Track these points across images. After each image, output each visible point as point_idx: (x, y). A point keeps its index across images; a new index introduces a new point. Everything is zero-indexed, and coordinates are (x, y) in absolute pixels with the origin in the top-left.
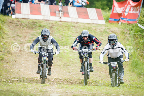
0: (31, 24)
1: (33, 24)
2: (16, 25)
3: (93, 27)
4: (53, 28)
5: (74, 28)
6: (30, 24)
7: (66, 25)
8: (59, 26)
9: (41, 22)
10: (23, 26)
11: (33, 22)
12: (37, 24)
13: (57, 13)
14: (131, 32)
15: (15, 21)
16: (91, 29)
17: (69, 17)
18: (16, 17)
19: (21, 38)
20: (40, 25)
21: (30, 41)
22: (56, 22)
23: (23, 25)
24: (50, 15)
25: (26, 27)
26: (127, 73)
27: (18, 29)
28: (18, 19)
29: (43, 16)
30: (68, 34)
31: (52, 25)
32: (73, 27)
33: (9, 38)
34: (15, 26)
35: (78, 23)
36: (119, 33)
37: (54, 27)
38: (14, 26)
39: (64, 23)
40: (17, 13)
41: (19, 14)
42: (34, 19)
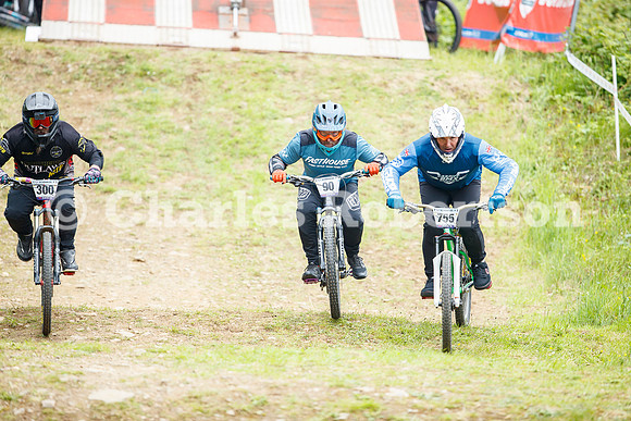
0: (105, 65)
1: (114, 65)
2: (39, 70)
3: (377, 71)
4: (199, 80)
5: (289, 77)
6: (99, 67)
7: (255, 67)
8: (226, 73)
9: (149, 57)
10: (69, 77)
11: (113, 55)
12: (129, 65)
13: (224, 14)
14: (538, 90)
15: (36, 56)
16: (363, 82)
17: (271, 28)
18: (43, 37)
20: (145, 70)
21: (96, 138)
22: (214, 53)
23: (70, 70)
24: (190, 24)
25: (82, 80)
26: (508, 274)
27: (49, 87)
28: (48, 46)
29: (160, 27)
30: (263, 108)
31: (196, 66)
32: (285, 73)
34: (38, 74)
35: (312, 54)
36: (485, 98)
37: (206, 75)
38: (33, 74)
39: (246, 57)
40: (47, 19)
41: (58, 23)
42: (119, 44)
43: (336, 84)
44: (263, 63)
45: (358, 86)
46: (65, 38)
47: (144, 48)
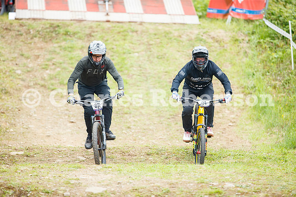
0: (48, 30)
1: (52, 29)
2: (17, 33)
3: (175, 30)
4: (93, 36)
5: (135, 34)
6: (45, 31)
7: (118, 30)
8: (105, 32)
9: (68, 26)
10: (31, 36)
11: (51, 25)
12: (59, 30)
13: (101, 5)
14: (253, 37)
15: (15, 26)
16: (169, 35)
17: (124, 11)
18: (17, 17)
19: (29, 60)
20: (67, 32)
21: (47, 65)
22: (98, 23)
23: (32, 33)
24: (86, 10)
25: (37, 37)
26: (246, 125)
27: (22, 41)
28: (21, 21)
29: (72, 11)
30: (124, 49)
31: (91, 30)
32: (133, 32)
33: (4, 61)
34: (16, 35)
35: (144, 22)
36: (227, 42)
37: (95, 33)
38: (14, 35)
39: (114, 25)
40: (18, 9)
41: (24, 10)
42: (53, 20)
43: (157, 37)
44: (122, 27)
45: (167, 37)
46: (27, 17)
47: (65, 21)
